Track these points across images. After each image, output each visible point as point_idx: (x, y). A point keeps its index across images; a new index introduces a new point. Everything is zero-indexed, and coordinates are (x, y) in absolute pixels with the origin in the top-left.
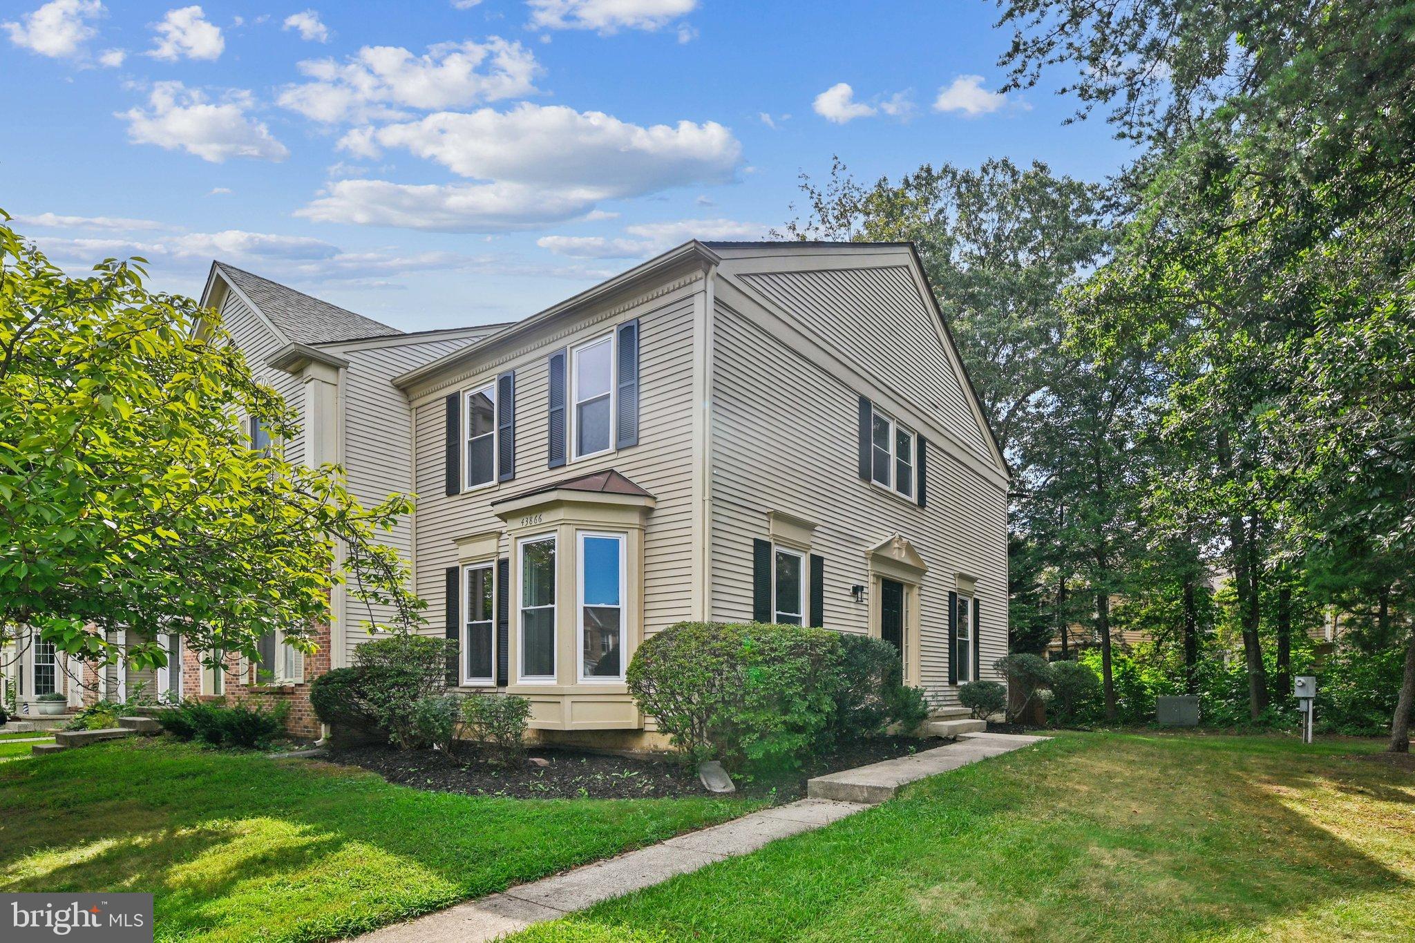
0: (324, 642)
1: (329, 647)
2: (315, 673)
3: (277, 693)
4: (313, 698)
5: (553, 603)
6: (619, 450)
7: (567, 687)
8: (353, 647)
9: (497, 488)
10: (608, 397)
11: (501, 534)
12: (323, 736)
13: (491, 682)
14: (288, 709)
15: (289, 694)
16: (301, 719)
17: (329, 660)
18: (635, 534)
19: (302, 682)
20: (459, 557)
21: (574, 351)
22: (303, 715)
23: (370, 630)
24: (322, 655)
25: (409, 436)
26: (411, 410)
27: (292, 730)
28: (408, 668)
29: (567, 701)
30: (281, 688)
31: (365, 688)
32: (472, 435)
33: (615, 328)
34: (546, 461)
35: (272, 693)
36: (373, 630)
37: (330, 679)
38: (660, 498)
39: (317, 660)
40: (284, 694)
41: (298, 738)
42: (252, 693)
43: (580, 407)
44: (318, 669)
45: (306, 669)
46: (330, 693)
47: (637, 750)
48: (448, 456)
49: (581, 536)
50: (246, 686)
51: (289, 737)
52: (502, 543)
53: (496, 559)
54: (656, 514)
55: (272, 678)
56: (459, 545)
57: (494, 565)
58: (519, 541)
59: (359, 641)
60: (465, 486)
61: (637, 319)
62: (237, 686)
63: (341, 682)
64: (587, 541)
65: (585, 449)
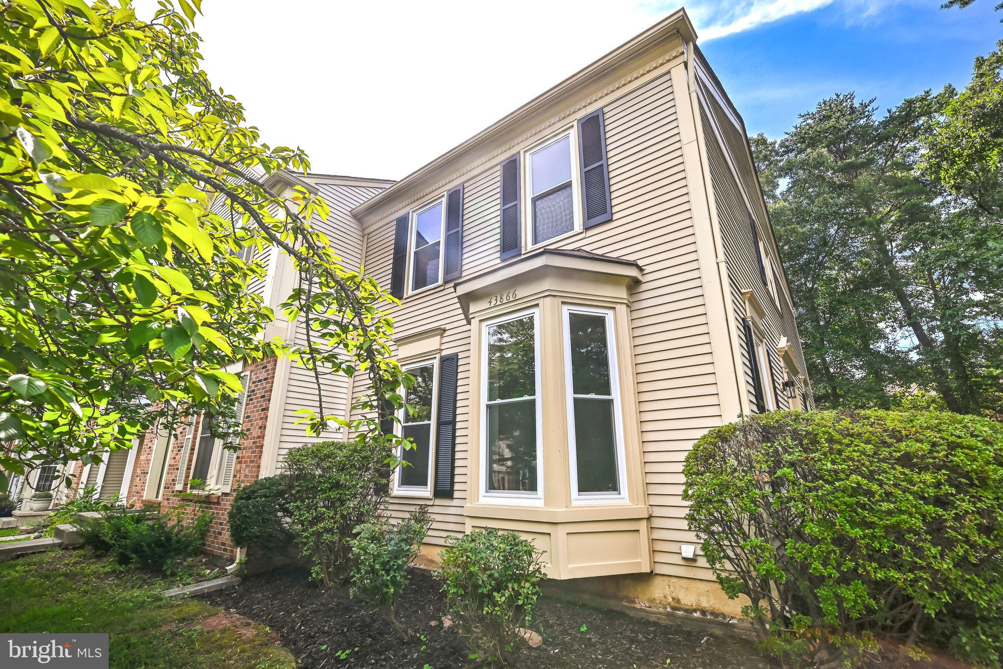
0: (257, 447)
1: (261, 452)
2: (243, 481)
3: (204, 502)
4: (231, 515)
5: (533, 393)
6: (587, 229)
7: (559, 512)
8: (285, 452)
9: (442, 288)
10: (568, 185)
11: (445, 330)
12: (237, 561)
13: (426, 492)
14: (211, 522)
15: (214, 503)
16: (220, 534)
17: (259, 467)
18: (622, 309)
19: (228, 491)
20: (399, 357)
21: (527, 154)
22: (223, 529)
23: (313, 426)
24: (252, 462)
25: (359, 256)
26: (363, 236)
27: (209, 546)
28: (343, 478)
29: (560, 532)
30: (208, 496)
31: (291, 506)
32: (417, 247)
33: (575, 123)
34: (498, 255)
35: (199, 502)
36: (319, 426)
37: (254, 492)
38: (648, 269)
39: (247, 466)
40: (210, 503)
41: (214, 556)
42: (183, 500)
43: (535, 200)
44: (246, 476)
45: (235, 476)
46: (250, 512)
47: (642, 604)
48: (394, 268)
49: (566, 311)
50: (180, 492)
51: (206, 554)
52: (444, 340)
53: (438, 356)
54: (644, 287)
55: (202, 485)
56: (399, 345)
57: (436, 363)
58: (484, 324)
59: (292, 446)
60: (409, 290)
61: (602, 108)
62: (173, 492)
63: (265, 496)
64: (573, 316)
65: (539, 239)
